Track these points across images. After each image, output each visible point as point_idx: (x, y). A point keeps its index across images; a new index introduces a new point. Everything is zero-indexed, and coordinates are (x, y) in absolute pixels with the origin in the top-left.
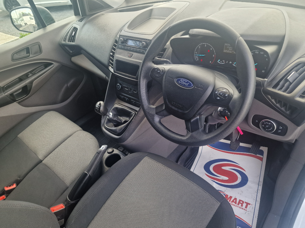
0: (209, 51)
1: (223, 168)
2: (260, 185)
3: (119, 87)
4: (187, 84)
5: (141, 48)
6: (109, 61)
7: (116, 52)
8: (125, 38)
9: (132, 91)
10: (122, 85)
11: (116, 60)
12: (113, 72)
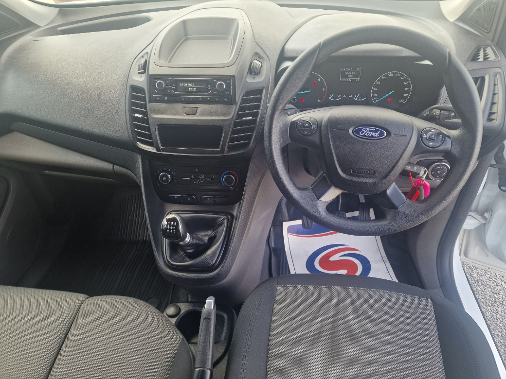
0: (315, 83)
1: (332, 259)
2: (386, 262)
3: (167, 178)
4: (377, 134)
5: (215, 93)
6: (133, 131)
7: (151, 110)
8: (167, 80)
9: (200, 179)
10: (171, 174)
11: (157, 125)
12: (155, 151)
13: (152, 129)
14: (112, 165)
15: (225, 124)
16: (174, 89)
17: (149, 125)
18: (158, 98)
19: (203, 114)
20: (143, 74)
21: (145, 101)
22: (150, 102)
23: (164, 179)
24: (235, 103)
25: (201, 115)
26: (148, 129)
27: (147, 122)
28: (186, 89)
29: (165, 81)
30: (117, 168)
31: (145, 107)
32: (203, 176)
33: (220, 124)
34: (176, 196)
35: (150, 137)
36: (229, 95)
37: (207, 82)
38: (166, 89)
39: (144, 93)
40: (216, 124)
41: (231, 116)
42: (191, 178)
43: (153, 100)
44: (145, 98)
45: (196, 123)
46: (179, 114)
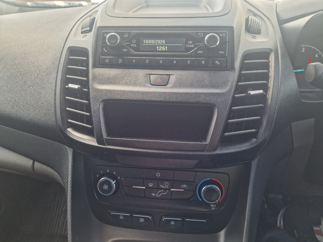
3: (110, 186)
5: (200, 52)
6: (63, 111)
7: (94, 78)
8: (124, 34)
9: (162, 189)
10: (117, 180)
11: (103, 101)
12: (95, 144)
13: (93, 108)
14: (31, 161)
15: (219, 100)
16: (132, 48)
17: (89, 100)
18: (107, 61)
19: (179, 84)
20: (88, 32)
21: (87, 66)
22: (95, 66)
23: (106, 187)
24: (232, 68)
25: (175, 86)
26: (88, 109)
27: (87, 96)
28: (153, 48)
29: (121, 35)
30: (38, 165)
31: (86, 73)
32: (166, 185)
33: (208, 100)
34: (122, 215)
35: (89, 120)
36: (223, 56)
37: (188, 37)
38: (120, 47)
39: (87, 56)
40: (201, 100)
41: (228, 88)
42: (148, 188)
43: (99, 64)
44: (87, 61)
45: (167, 99)
46: (140, 85)
